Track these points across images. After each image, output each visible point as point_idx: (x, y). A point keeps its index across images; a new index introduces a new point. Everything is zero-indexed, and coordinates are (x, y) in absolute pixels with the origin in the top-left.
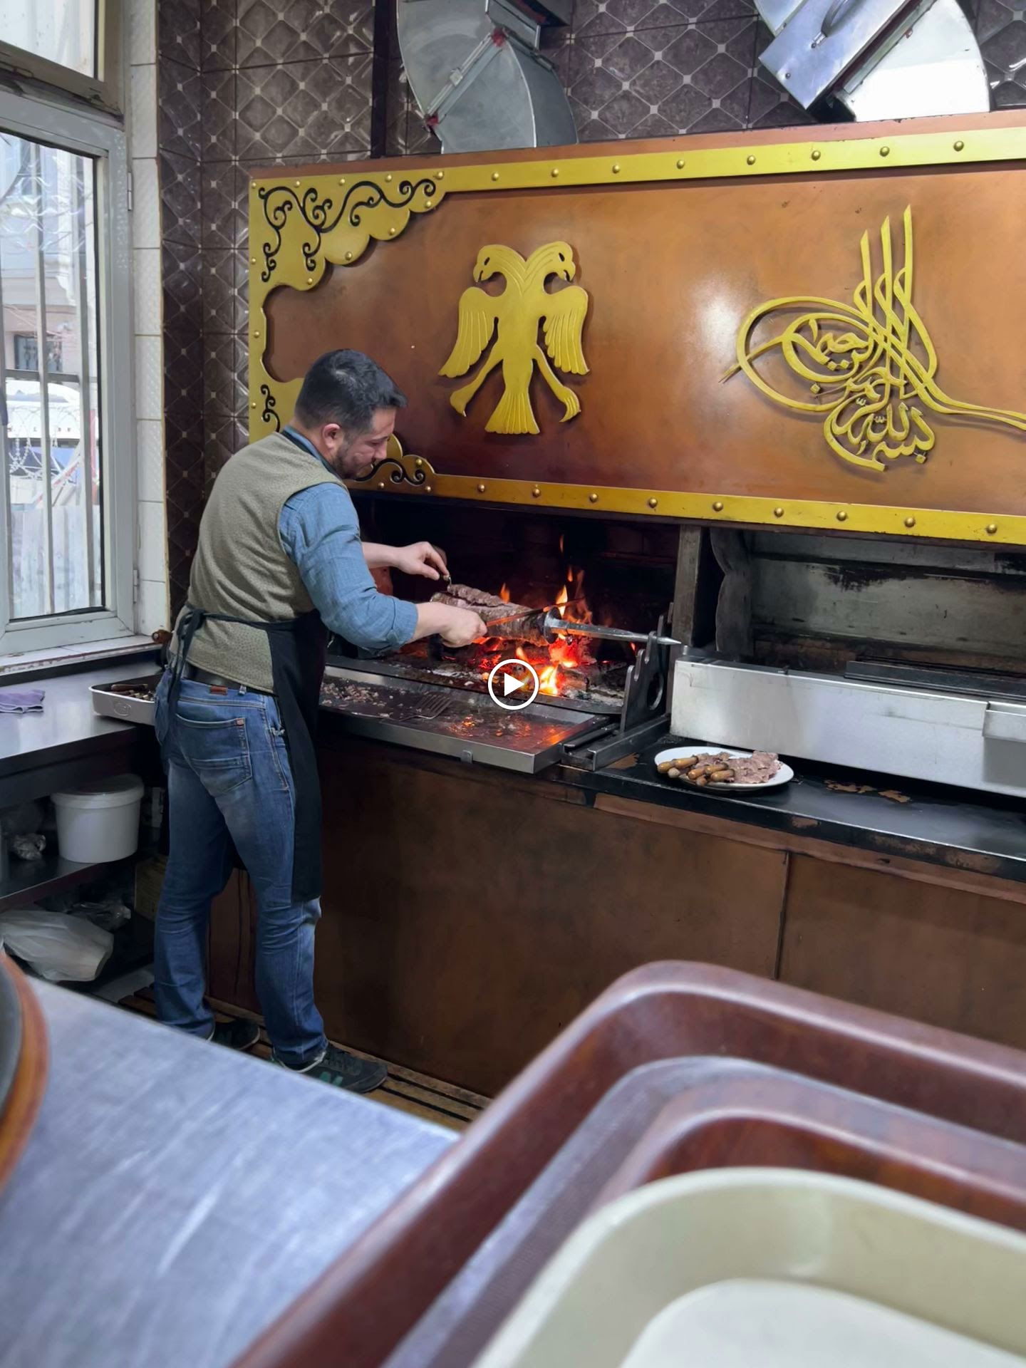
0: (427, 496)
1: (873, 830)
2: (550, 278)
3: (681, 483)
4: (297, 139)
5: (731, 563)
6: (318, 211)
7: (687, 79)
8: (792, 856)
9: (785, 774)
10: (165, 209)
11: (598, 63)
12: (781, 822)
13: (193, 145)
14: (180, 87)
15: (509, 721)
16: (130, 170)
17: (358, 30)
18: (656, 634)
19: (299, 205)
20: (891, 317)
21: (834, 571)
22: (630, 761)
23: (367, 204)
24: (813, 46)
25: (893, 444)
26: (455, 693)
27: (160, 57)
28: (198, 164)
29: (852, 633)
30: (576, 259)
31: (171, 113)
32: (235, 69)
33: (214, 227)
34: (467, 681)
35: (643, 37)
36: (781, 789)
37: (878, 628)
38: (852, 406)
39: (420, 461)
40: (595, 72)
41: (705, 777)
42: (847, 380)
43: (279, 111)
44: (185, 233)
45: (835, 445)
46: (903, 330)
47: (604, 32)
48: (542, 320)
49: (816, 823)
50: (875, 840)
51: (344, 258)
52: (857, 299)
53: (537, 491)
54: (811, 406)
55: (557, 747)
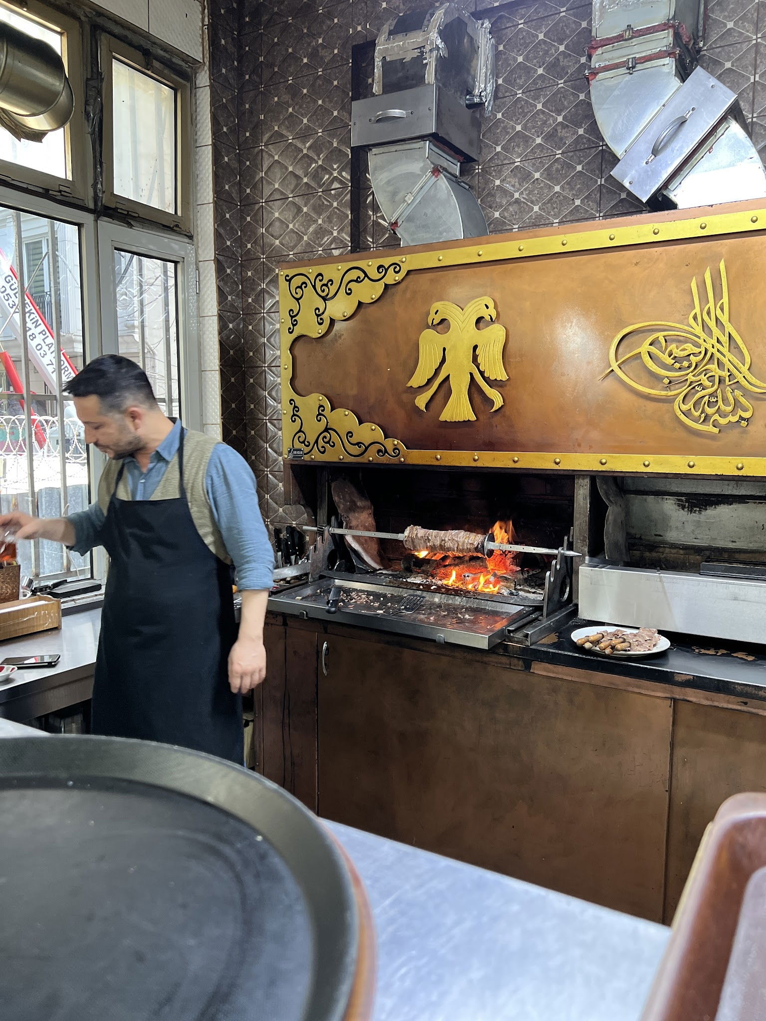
0: (401, 464)
1: (734, 681)
2: (479, 320)
3: (576, 447)
4: (303, 242)
5: (611, 499)
6: (324, 287)
7: (557, 189)
8: (675, 700)
9: (664, 644)
10: (220, 290)
11: (498, 182)
12: (666, 678)
13: (236, 250)
14: (228, 216)
15: (465, 613)
16: (197, 269)
17: (340, 173)
18: (563, 549)
19: (312, 284)
20: (716, 332)
21: (682, 501)
22: (553, 638)
23: (356, 281)
24: (647, 163)
25: (724, 415)
26: (425, 594)
27: (215, 199)
28: (240, 262)
29: (697, 543)
30: (496, 307)
31: (222, 231)
32: (262, 202)
33: (250, 300)
34: (432, 586)
35: (526, 165)
36: (662, 655)
37: (716, 539)
38: (693, 391)
39: (396, 443)
40: (495, 188)
41: (611, 648)
42: (688, 374)
43: (291, 226)
44: (232, 305)
45: (682, 417)
46: (725, 339)
47: (500, 164)
48: (475, 347)
49: (692, 677)
50: (735, 688)
51: (342, 316)
52: (691, 321)
53: (476, 458)
54: (663, 393)
55: (502, 631)
